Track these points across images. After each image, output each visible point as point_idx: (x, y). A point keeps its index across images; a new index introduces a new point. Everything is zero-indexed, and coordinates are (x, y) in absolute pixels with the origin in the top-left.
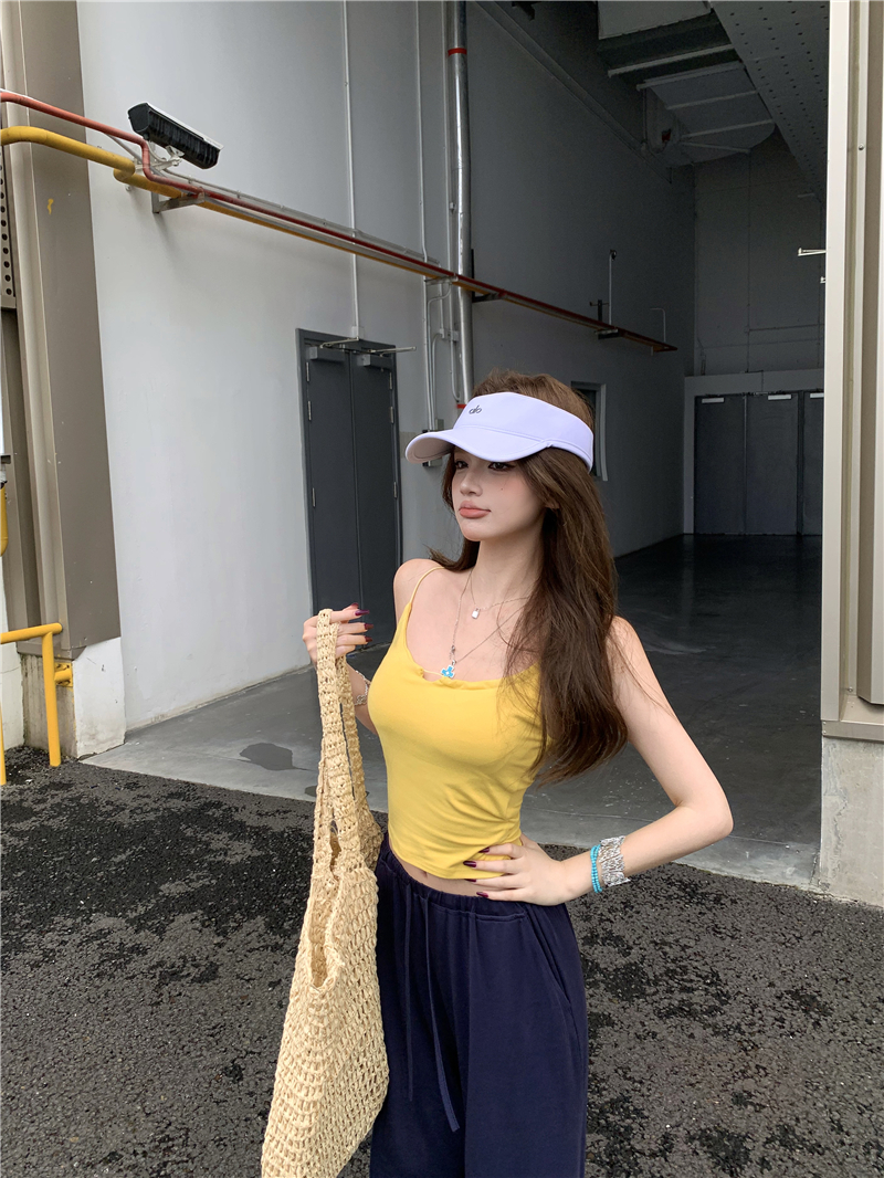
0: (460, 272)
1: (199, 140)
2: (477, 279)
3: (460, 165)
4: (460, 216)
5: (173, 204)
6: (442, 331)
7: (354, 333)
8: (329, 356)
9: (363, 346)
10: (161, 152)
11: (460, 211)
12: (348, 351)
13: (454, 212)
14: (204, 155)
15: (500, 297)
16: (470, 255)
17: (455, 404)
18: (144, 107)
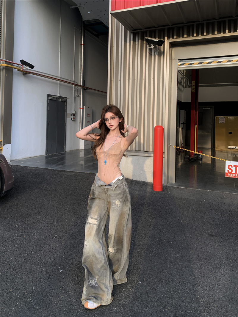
0: (81, 85)
1: (32, 65)
2: (86, 86)
3: (82, 65)
4: (82, 74)
5: (26, 74)
6: (77, 95)
7: (58, 95)
8: (53, 99)
9: (60, 97)
10: (25, 66)
11: (82, 73)
12: (57, 98)
13: (81, 73)
14: (32, 67)
15: (89, 89)
16: (84, 82)
17: (79, 108)
18: (23, 60)
